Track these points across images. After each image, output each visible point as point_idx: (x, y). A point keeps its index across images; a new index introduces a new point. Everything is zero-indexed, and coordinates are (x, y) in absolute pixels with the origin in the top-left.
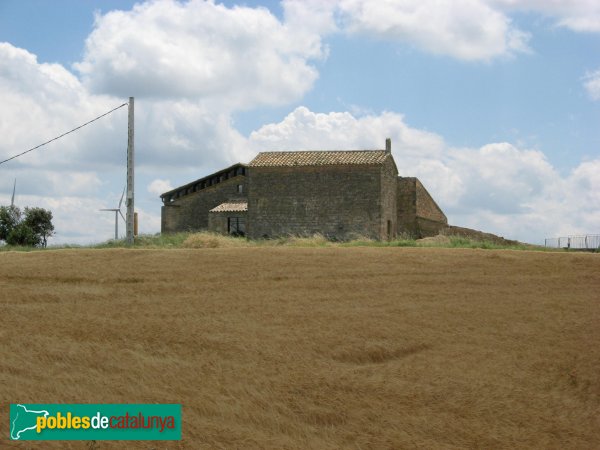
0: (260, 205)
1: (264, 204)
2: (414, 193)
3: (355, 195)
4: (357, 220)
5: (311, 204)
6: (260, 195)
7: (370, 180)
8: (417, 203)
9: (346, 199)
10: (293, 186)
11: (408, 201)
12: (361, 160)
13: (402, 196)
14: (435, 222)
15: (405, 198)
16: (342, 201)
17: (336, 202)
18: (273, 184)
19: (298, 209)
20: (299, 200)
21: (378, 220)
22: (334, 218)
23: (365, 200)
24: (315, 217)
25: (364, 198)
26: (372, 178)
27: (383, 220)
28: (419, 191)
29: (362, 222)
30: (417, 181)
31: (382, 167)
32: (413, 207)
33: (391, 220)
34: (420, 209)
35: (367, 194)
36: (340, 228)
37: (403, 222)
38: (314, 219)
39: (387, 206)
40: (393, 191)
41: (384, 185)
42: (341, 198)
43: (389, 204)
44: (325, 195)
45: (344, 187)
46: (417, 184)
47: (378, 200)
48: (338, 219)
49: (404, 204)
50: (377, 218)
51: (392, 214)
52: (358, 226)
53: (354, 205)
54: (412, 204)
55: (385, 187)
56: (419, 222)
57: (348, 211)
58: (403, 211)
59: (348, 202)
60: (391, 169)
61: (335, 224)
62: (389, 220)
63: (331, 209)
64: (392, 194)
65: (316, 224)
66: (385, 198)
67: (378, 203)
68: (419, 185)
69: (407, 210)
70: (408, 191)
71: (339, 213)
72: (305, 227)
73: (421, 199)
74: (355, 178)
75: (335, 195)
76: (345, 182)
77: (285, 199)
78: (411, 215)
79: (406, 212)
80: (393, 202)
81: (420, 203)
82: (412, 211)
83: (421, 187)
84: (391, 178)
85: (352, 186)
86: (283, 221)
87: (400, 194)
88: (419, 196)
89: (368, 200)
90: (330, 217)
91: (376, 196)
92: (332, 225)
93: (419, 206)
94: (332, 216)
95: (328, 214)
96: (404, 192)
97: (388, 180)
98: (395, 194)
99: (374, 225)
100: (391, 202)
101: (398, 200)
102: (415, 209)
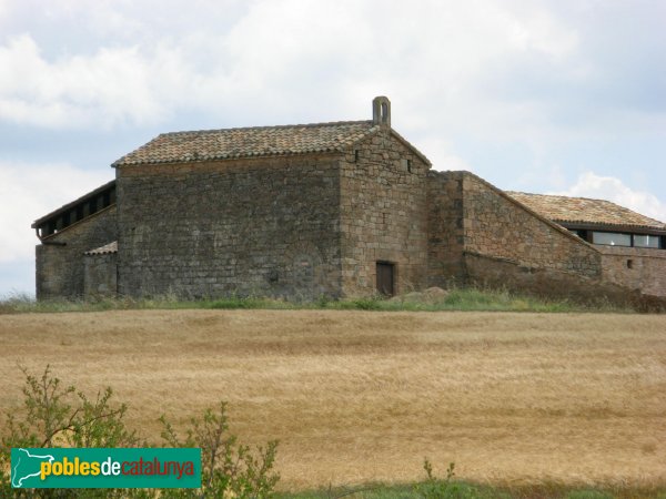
0: (138, 239)
1: (145, 235)
2: (460, 203)
3: (296, 214)
4: (301, 263)
5: (223, 233)
6: (138, 219)
7: (321, 184)
8: (467, 223)
9: (280, 222)
10: (192, 200)
11: (449, 219)
12: (299, 145)
13: (437, 211)
14: (500, 260)
15: (444, 214)
16: (275, 226)
17: (264, 228)
18: (159, 197)
19: (202, 243)
20: (202, 228)
21: (336, 261)
22: (261, 260)
23: (314, 222)
24: (229, 259)
25: (312, 219)
26: (325, 180)
27: (351, 261)
28: (478, 197)
29: (309, 267)
30: (468, 178)
31: (348, 157)
32: (458, 232)
33: (392, 259)
34: (470, 234)
35: (317, 211)
36: (272, 280)
37: (439, 264)
38: (228, 264)
39: (374, 232)
40: (403, 202)
41: (357, 191)
42: (273, 221)
43: (385, 228)
44: (246, 216)
45: (278, 198)
46: (466, 186)
47: (335, 222)
48: (269, 261)
49: (440, 227)
50: (334, 257)
51: (399, 247)
52: (303, 274)
53: (295, 233)
54: (455, 225)
55: (361, 195)
56: (469, 262)
57: (285, 246)
58: (438, 241)
59: (285, 228)
60: (390, 159)
61: (263, 271)
62: (385, 259)
63: (256, 243)
64: (399, 207)
65: (232, 272)
66: (359, 216)
67: (335, 228)
68: (476, 187)
69: (447, 239)
70: (448, 199)
71: (270, 249)
72: (213, 280)
73: (483, 216)
74: (296, 180)
75: (264, 215)
76: (279, 188)
77: (178, 225)
78: (453, 249)
79: (444, 243)
80: (404, 224)
81: (479, 224)
82: (455, 241)
83: (483, 191)
84: (395, 176)
85: (290, 197)
86: (176, 269)
87: (432, 207)
88: (476, 210)
89: (318, 222)
90: (255, 259)
91: (333, 215)
92: (259, 274)
93: (477, 230)
94: (258, 256)
95: (252, 253)
96: (439, 202)
97: (379, 180)
98: (414, 207)
99: (330, 271)
100: (394, 223)
101: (429, 219)
102: (462, 236)
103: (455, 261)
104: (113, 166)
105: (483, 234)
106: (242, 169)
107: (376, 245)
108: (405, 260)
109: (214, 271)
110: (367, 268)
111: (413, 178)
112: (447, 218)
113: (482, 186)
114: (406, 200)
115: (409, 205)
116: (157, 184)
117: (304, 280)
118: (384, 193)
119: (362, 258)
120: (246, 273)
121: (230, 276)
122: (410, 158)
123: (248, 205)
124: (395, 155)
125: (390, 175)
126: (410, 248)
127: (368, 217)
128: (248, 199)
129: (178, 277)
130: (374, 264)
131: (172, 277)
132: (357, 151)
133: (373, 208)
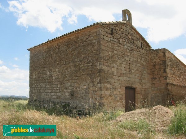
0: (34, 77)
1: (35, 75)
2: (164, 62)
4: (83, 86)
5: (56, 73)
6: (34, 69)
8: (168, 71)
9: (75, 66)
10: (47, 60)
11: (160, 69)
13: (154, 66)
15: (157, 67)
16: (73, 68)
17: (69, 70)
18: (39, 60)
19: (49, 77)
20: (50, 71)
21: (99, 86)
22: (68, 85)
23: (89, 65)
24: (57, 85)
25: (88, 63)
26: (93, 41)
27: (108, 86)
28: (171, 60)
29: (87, 89)
30: (167, 52)
31: (106, 30)
32: (164, 74)
33: (134, 86)
34: (169, 76)
35: (90, 59)
36: (72, 95)
37: (156, 89)
38: (57, 87)
39: (124, 72)
40: (139, 60)
41: (113, 49)
42: (72, 66)
43: (130, 71)
44: (63, 64)
45: (74, 54)
46: (167, 55)
47: (98, 63)
48: (71, 86)
49: (156, 73)
50: (98, 83)
51: (138, 80)
52: (84, 92)
53: (81, 71)
54: (163, 72)
55: (115, 52)
56: (169, 88)
57: (77, 78)
58: (155, 78)
59: (77, 69)
60: (132, 39)
61: (69, 91)
62: (130, 86)
63: (66, 77)
64: (137, 62)
65: (59, 91)
66: (115, 62)
67: (98, 67)
68: (170, 56)
69: (159, 78)
70: (159, 60)
71: (71, 80)
72: (53, 94)
73: (173, 68)
74: (81, 44)
75: (69, 63)
76: (75, 49)
77: (43, 71)
78: (162, 82)
79: (158, 79)
80: (140, 70)
81: (172, 71)
82: (163, 78)
83: (173, 58)
84: (135, 48)
85: (79, 53)
86: (43, 89)
87: (152, 64)
88: (171, 65)
89: (90, 64)
90: (66, 84)
91: (97, 60)
92: (67, 92)
93: (171, 74)
94: (67, 83)
95: (65, 82)
96: (155, 62)
97: (126, 47)
98: (144, 64)
99: (96, 91)
100: (135, 69)
101: (151, 70)
102: (166, 76)
103: (163, 87)
104: (29, 50)
105: (174, 76)
106: (62, 43)
107: (125, 78)
108: (141, 86)
109: (53, 90)
110: (119, 90)
111: (144, 51)
112: (159, 69)
113: (172, 56)
114: (141, 59)
115: (142, 62)
116: (39, 55)
117: (85, 96)
118: (129, 54)
119: (116, 84)
120: (63, 91)
121: (58, 92)
122: (142, 42)
123: (63, 59)
124: (135, 38)
125: (132, 46)
126: (143, 81)
127: (120, 64)
128: (64, 56)
129: (43, 92)
130: (124, 88)
131: (42, 92)
132: (112, 29)
133: (123, 60)
